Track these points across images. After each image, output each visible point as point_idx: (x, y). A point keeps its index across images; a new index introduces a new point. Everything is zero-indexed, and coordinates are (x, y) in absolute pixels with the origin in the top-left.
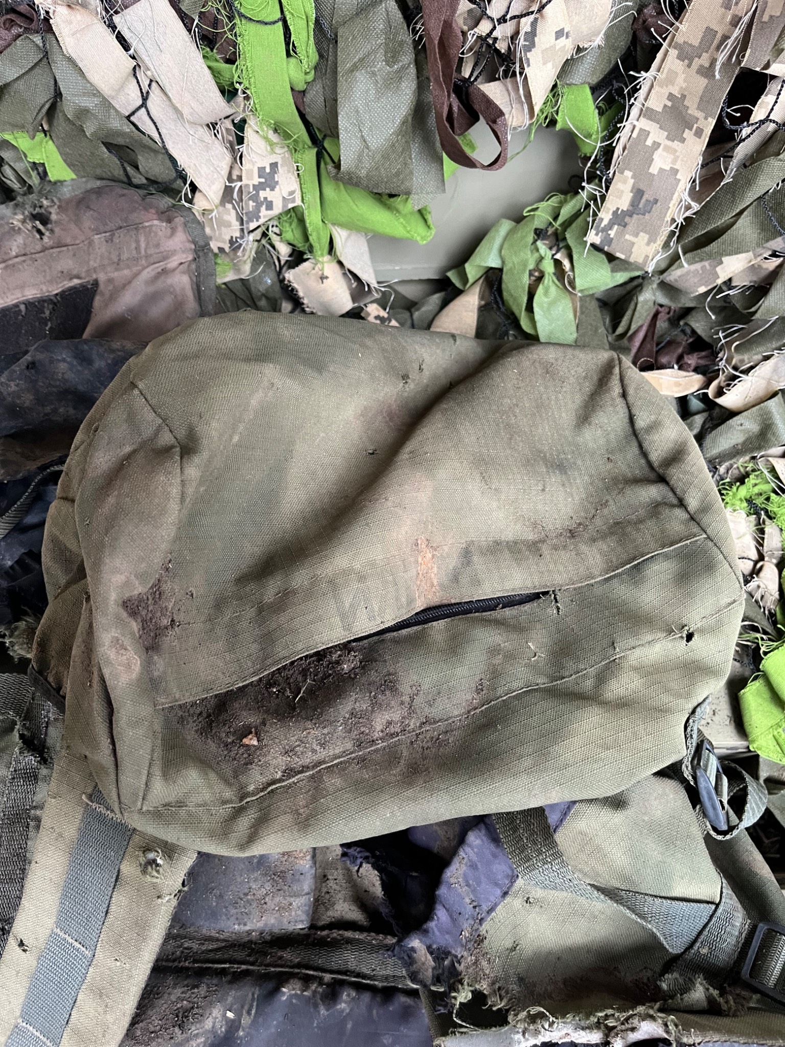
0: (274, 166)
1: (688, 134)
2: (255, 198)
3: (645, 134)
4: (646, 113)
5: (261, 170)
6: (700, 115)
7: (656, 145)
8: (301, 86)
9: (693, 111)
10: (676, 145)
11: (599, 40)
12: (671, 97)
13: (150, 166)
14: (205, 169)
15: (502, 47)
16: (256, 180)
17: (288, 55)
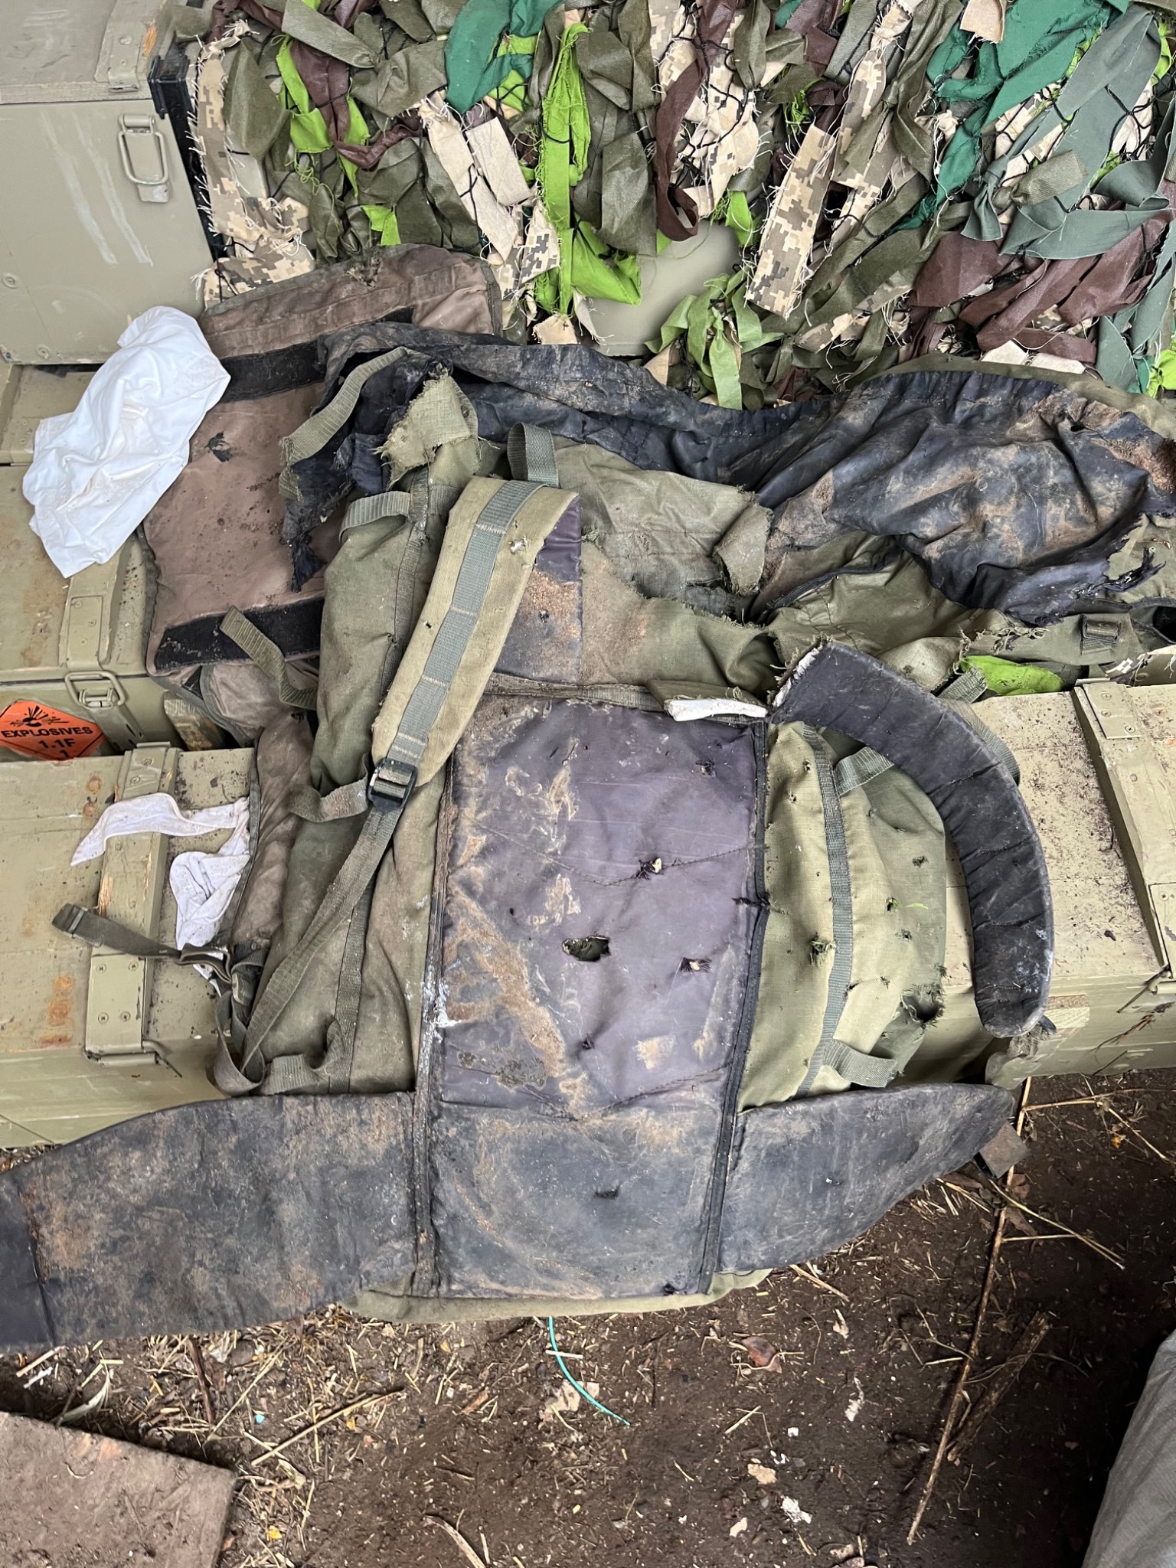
0: (547, 236)
1: (804, 225)
2: (531, 258)
3: (779, 226)
4: (780, 213)
5: (539, 237)
6: (809, 212)
7: (786, 233)
8: (574, 184)
9: (806, 210)
10: (797, 232)
11: (751, 165)
12: (793, 202)
13: (460, 234)
14: (501, 237)
15: (697, 164)
16: (535, 245)
17: (571, 162)
